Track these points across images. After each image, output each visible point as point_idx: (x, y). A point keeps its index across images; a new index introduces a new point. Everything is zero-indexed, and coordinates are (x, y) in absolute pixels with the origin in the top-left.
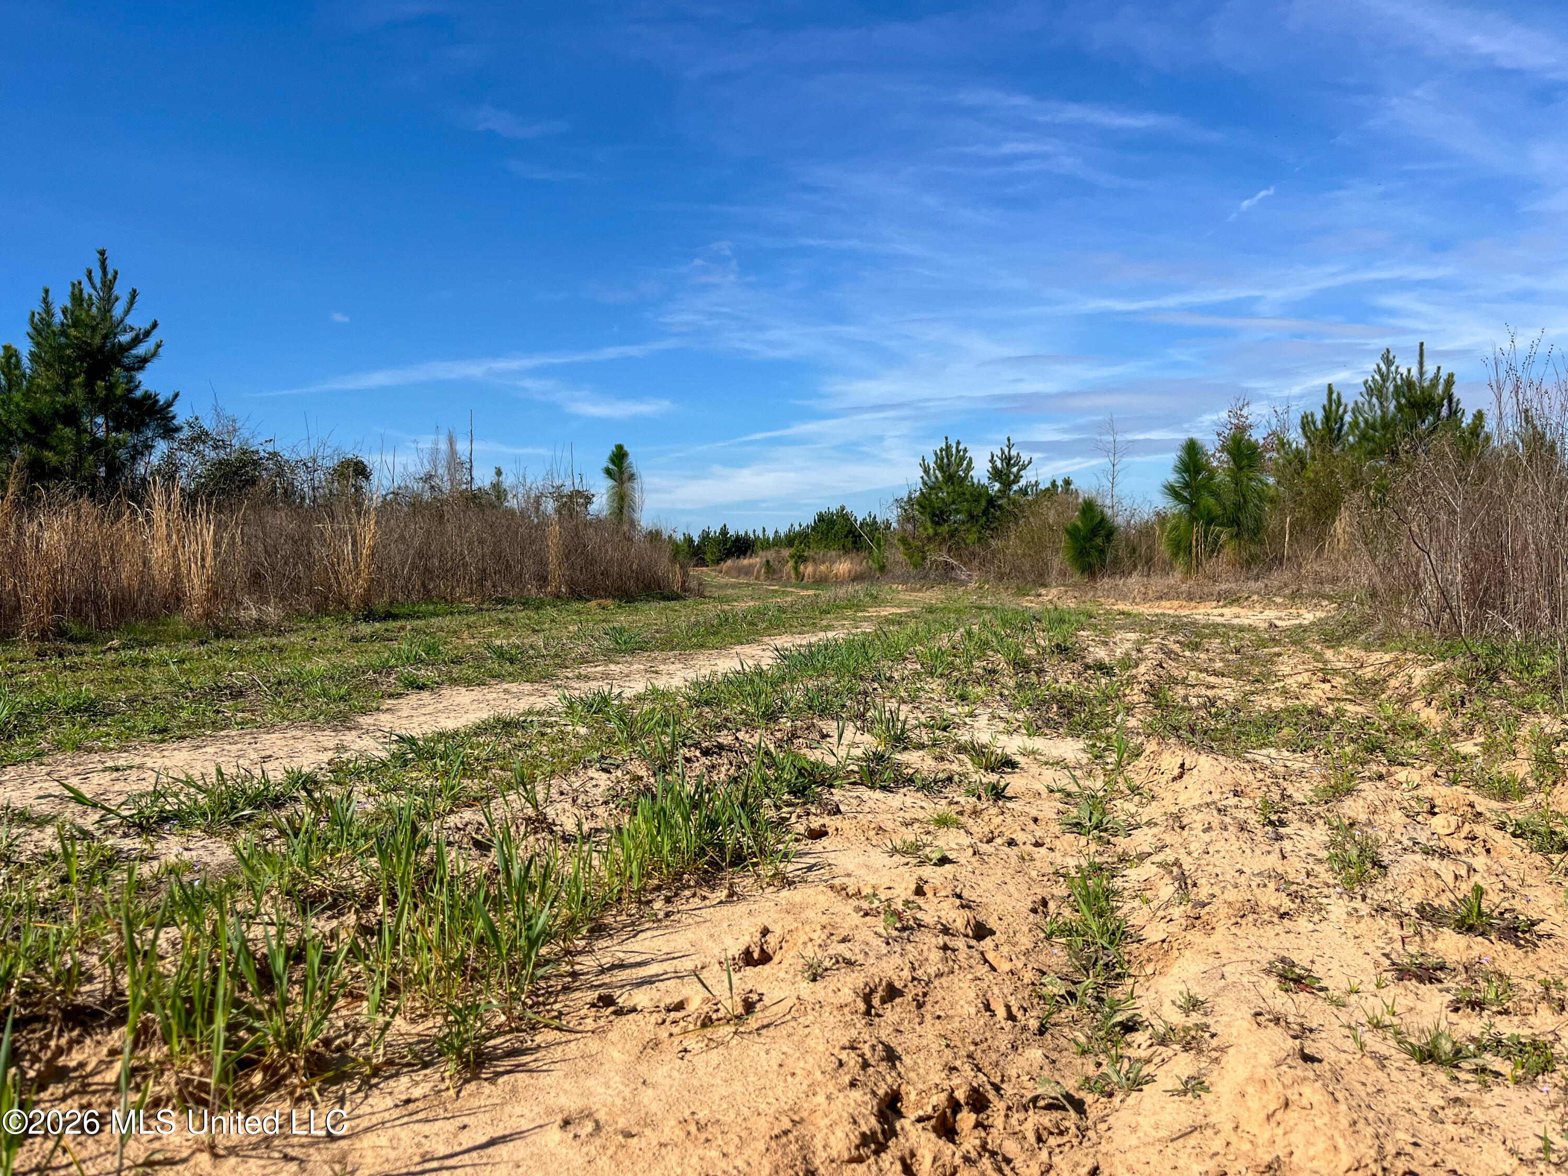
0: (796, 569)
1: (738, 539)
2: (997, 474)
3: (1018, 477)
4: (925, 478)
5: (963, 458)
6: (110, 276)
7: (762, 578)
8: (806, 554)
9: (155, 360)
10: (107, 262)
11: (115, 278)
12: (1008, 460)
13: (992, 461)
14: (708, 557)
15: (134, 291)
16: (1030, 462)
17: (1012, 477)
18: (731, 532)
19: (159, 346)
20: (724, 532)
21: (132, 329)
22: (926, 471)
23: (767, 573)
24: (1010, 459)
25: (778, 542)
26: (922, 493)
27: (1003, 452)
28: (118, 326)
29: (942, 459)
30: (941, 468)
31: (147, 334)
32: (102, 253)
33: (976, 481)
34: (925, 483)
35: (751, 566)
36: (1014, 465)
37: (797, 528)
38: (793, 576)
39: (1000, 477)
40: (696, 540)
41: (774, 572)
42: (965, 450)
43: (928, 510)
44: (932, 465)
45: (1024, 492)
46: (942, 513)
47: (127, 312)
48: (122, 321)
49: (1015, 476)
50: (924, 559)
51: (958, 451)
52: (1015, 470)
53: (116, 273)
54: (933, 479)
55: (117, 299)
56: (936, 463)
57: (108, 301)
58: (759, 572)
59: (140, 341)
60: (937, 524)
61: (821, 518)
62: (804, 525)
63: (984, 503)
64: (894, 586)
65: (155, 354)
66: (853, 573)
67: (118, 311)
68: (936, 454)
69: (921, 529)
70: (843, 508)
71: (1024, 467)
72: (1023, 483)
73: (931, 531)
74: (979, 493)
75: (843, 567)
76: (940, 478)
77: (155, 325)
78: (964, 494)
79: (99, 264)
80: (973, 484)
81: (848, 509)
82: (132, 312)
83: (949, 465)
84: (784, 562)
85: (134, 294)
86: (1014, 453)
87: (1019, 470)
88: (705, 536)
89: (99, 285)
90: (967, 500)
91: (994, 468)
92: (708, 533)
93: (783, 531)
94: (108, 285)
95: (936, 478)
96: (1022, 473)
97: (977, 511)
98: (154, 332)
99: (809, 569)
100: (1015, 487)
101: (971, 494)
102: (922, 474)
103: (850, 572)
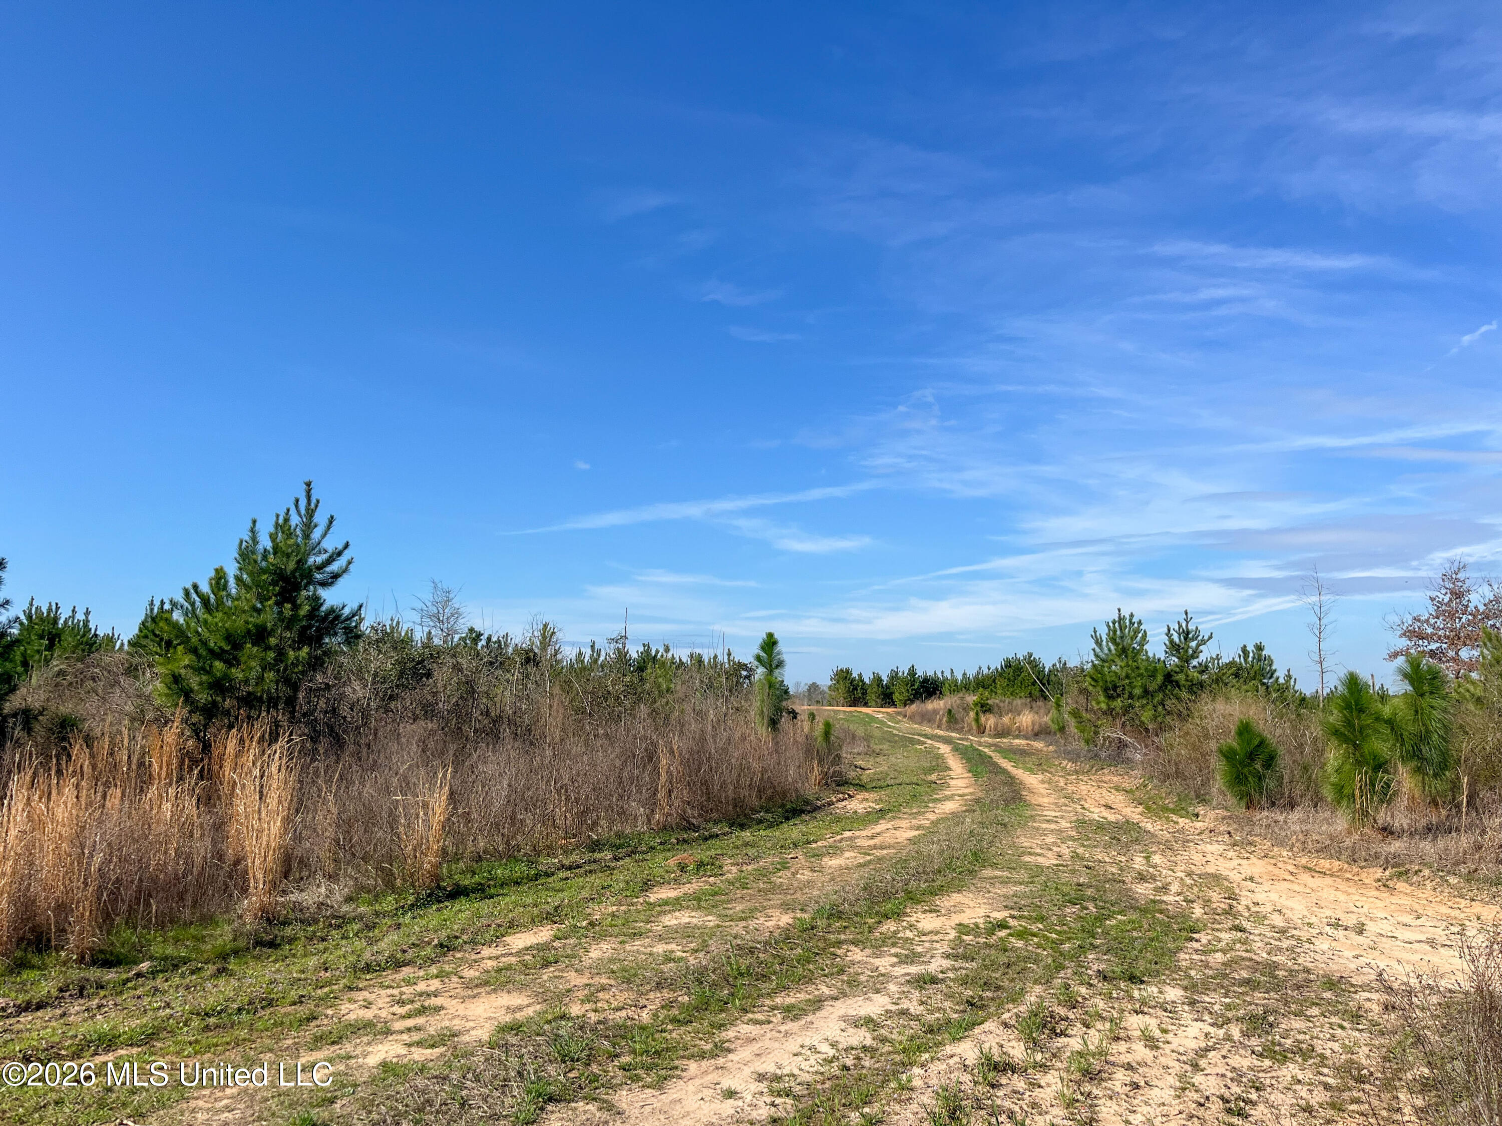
0: (977, 720)
1: (926, 680)
2: (1174, 648)
3: (1196, 653)
4: (1097, 650)
5: (1137, 631)
6: (313, 506)
7: (943, 727)
8: (990, 702)
9: (345, 576)
10: (312, 491)
11: (316, 506)
12: (1186, 634)
13: (1168, 634)
14: (896, 697)
15: (332, 517)
16: (1210, 637)
17: (1190, 651)
18: (920, 673)
19: (350, 563)
20: (912, 672)
21: (326, 551)
22: (1098, 643)
23: (949, 722)
24: (1188, 633)
25: (966, 686)
26: (1094, 666)
27: (1180, 626)
28: (316, 548)
29: (1115, 631)
30: (1113, 640)
31: (340, 554)
32: (308, 484)
33: (1150, 655)
34: (1097, 656)
35: (935, 712)
36: (1193, 640)
37: (986, 671)
38: (974, 727)
39: (1178, 651)
40: (885, 679)
41: (956, 721)
42: (1140, 623)
43: (1101, 683)
44: (1104, 637)
45: (1203, 669)
46: (1115, 688)
47: (324, 536)
48: (319, 543)
49: (1194, 652)
50: (1096, 733)
51: (1132, 623)
52: (1193, 644)
53: (318, 502)
54: (1106, 651)
55: (316, 526)
56: (1108, 635)
57: (308, 527)
58: (941, 720)
59: (334, 560)
60: (1110, 698)
61: (1008, 664)
62: (993, 668)
63: (1160, 678)
64: (1065, 763)
65: (345, 570)
66: (1037, 727)
67: (316, 534)
68: (1108, 626)
69: (1094, 703)
70: (1030, 655)
71: (1204, 642)
72: (1202, 657)
73: (1104, 706)
74: (1153, 668)
75: (1026, 719)
76: (1114, 652)
77: (347, 546)
78: (1138, 668)
79: (304, 494)
80: (1148, 657)
81: (1036, 656)
82: (328, 536)
83: (1122, 637)
84: (966, 709)
85: (331, 520)
86: (1191, 627)
87: (1198, 645)
88: (894, 676)
89: (303, 512)
90: (1141, 675)
91: (1172, 641)
92: (897, 673)
93: (971, 673)
94: (310, 513)
95: (1110, 650)
96: (1201, 648)
97: (1152, 687)
98: (346, 552)
99: (990, 721)
100: (1195, 662)
101: (1146, 669)
102: (1094, 646)
103: (1033, 724)
